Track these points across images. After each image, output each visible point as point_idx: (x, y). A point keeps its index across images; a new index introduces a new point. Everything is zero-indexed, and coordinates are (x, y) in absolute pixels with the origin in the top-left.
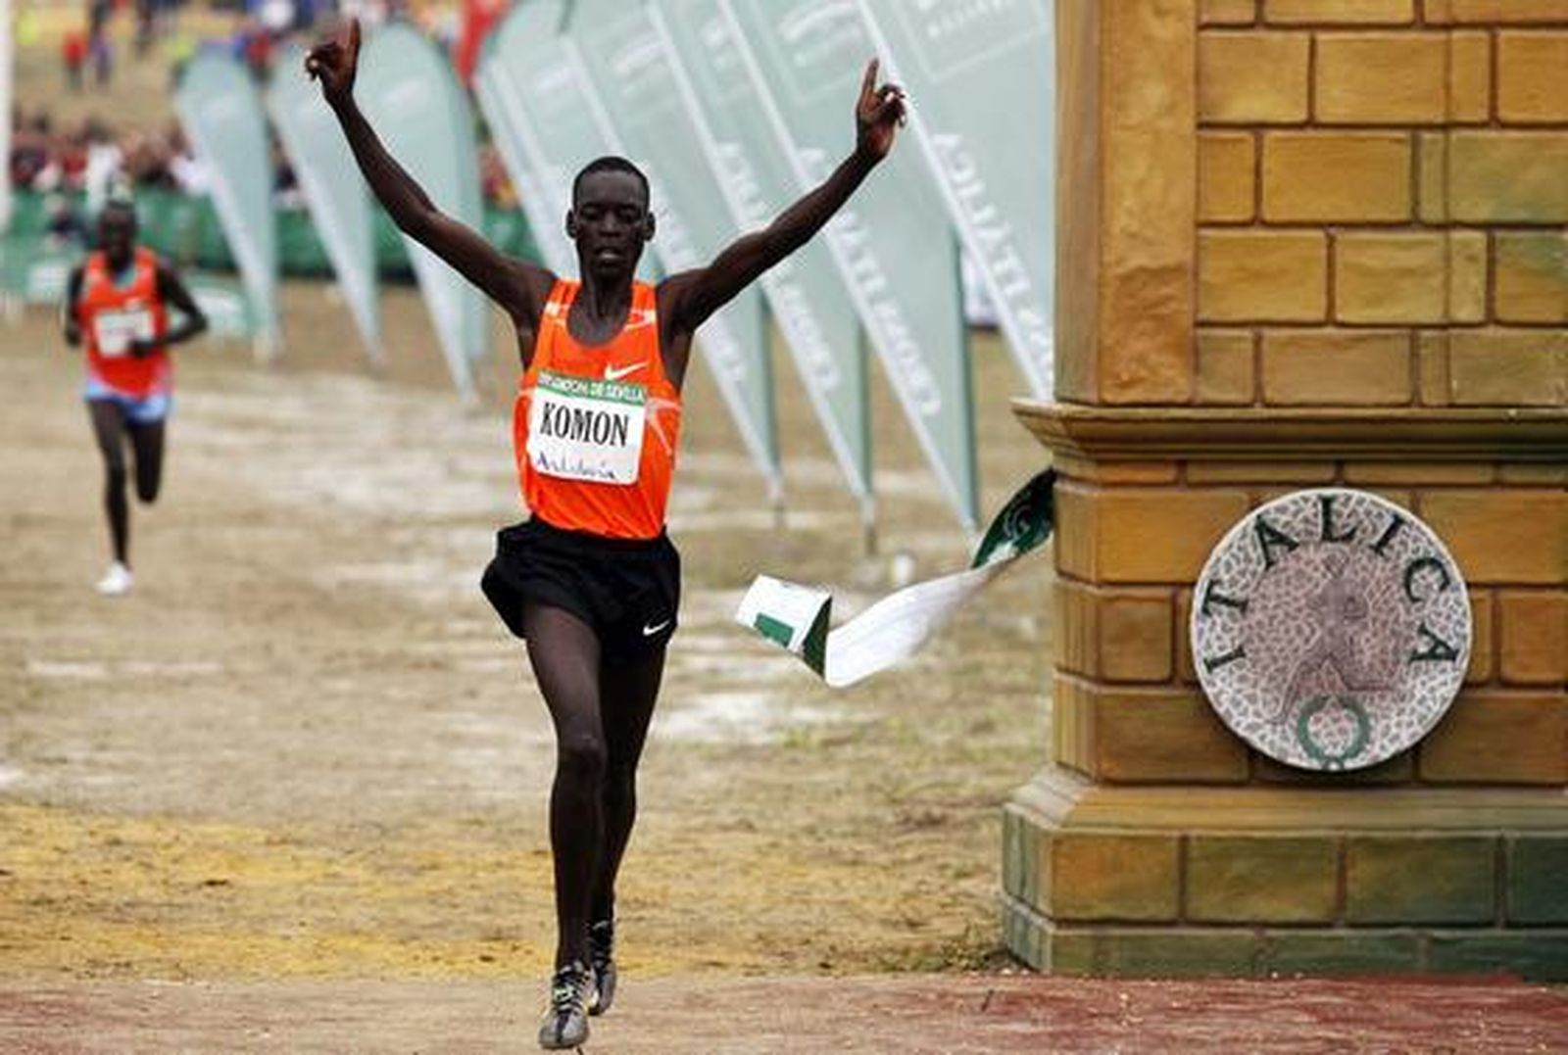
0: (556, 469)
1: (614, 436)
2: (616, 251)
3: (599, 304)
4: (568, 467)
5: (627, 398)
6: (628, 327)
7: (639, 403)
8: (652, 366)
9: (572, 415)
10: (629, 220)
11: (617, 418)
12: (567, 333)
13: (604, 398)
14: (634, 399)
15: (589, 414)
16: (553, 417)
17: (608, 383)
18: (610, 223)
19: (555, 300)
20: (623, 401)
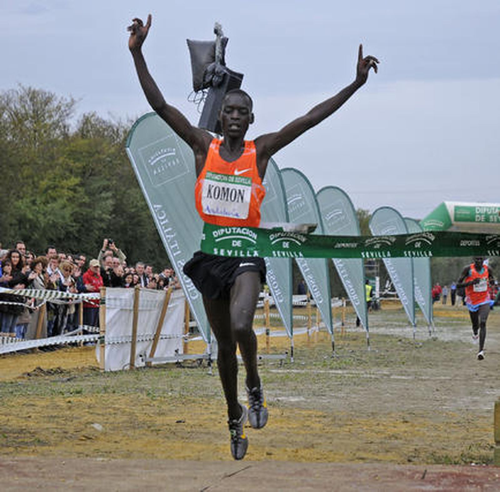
0: (214, 212)
1: (238, 198)
2: (238, 126)
3: (231, 146)
4: (219, 211)
5: (244, 182)
6: (244, 154)
7: (249, 185)
8: (254, 170)
9: (221, 189)
10: (243, 114)
11: (240, 191)
12: (218, 156)
13: (234, 183)
14: (246, 183)
15: (228, 189)
16: (212, 191)
17: (236, 176)
18: (235, 114)
19: (213, 143)
20: (242, 184)
